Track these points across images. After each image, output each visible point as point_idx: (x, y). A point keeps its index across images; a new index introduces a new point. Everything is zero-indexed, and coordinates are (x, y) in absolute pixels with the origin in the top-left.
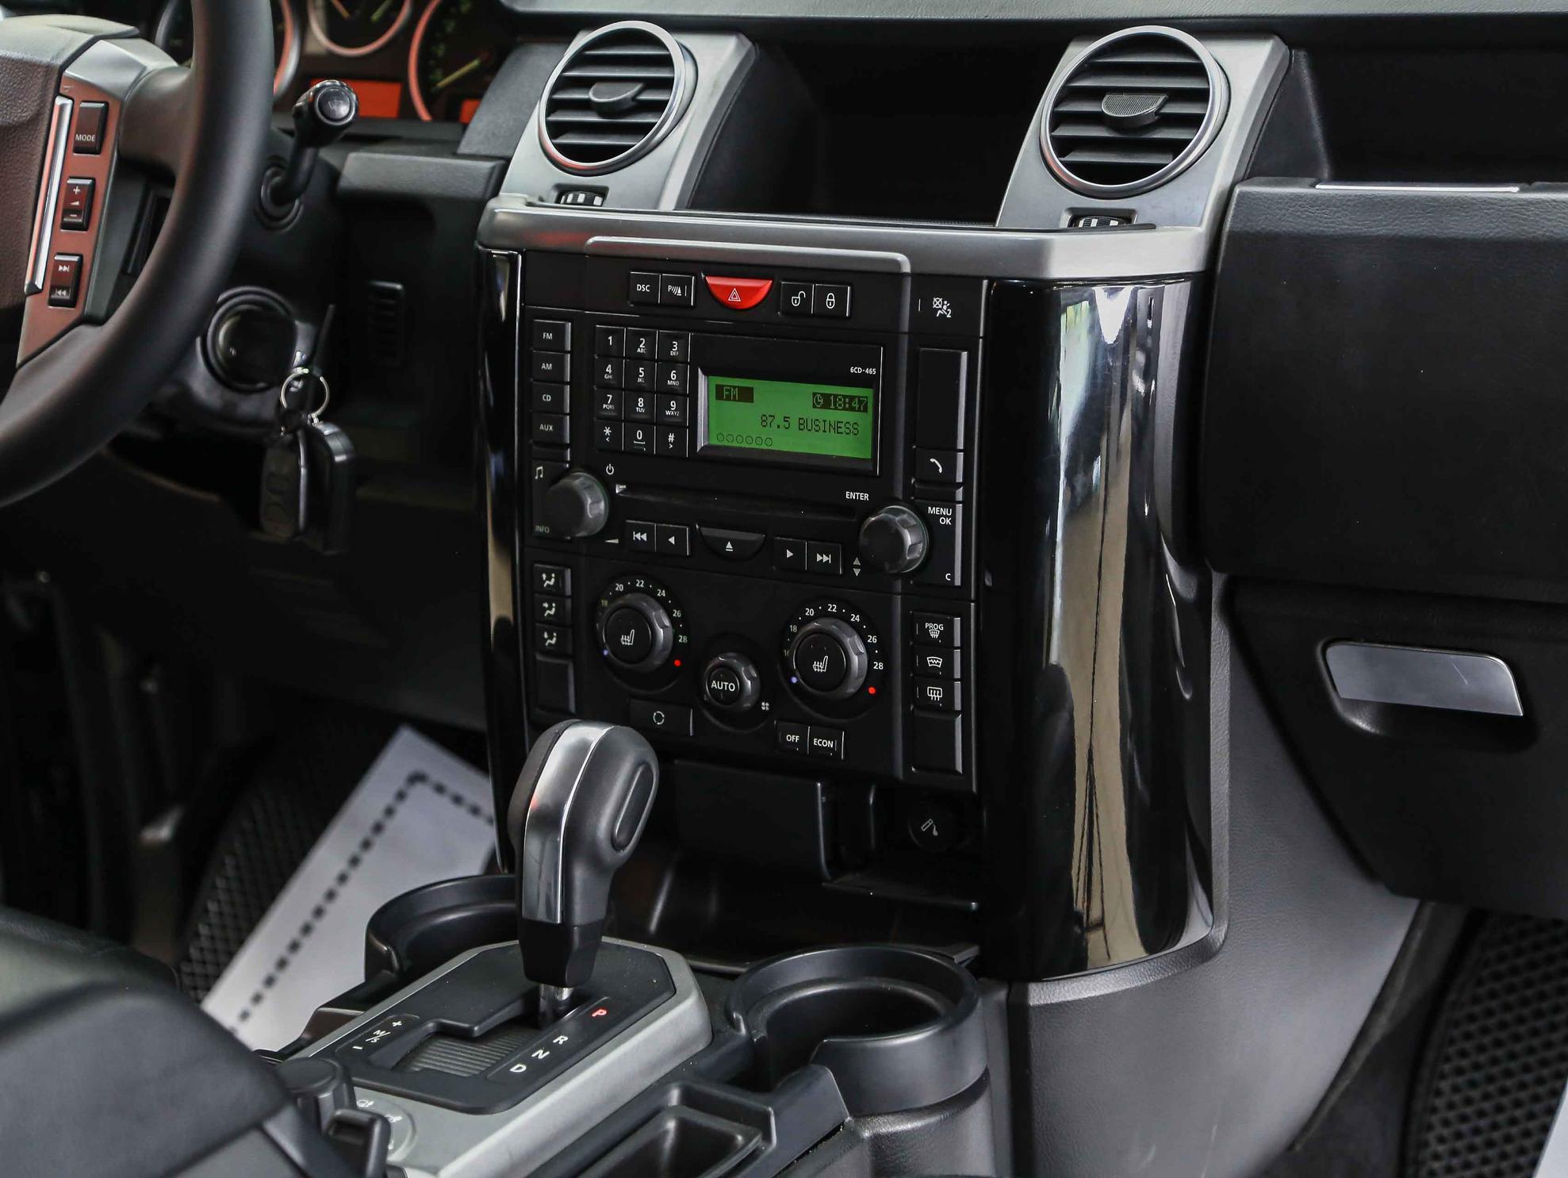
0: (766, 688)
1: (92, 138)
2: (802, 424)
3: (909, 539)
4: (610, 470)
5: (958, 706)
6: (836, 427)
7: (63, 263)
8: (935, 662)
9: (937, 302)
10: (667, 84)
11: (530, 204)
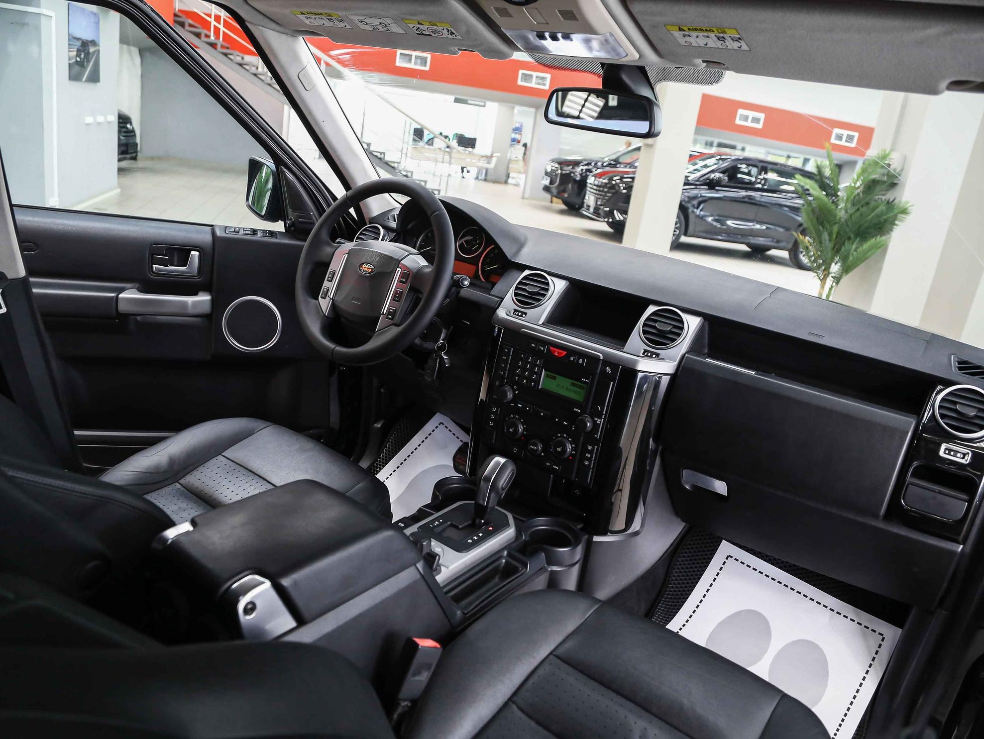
0: (543, 450)
1: (404, 280)
2: (567, 389)
3: (588, 425)
4: (515, 387)
5: (592, 467)
6: (575, 392)
7: (392, 309)
8: (588, 455)
9: (608, 368)
10: (547, 290)
11: (507, 315)
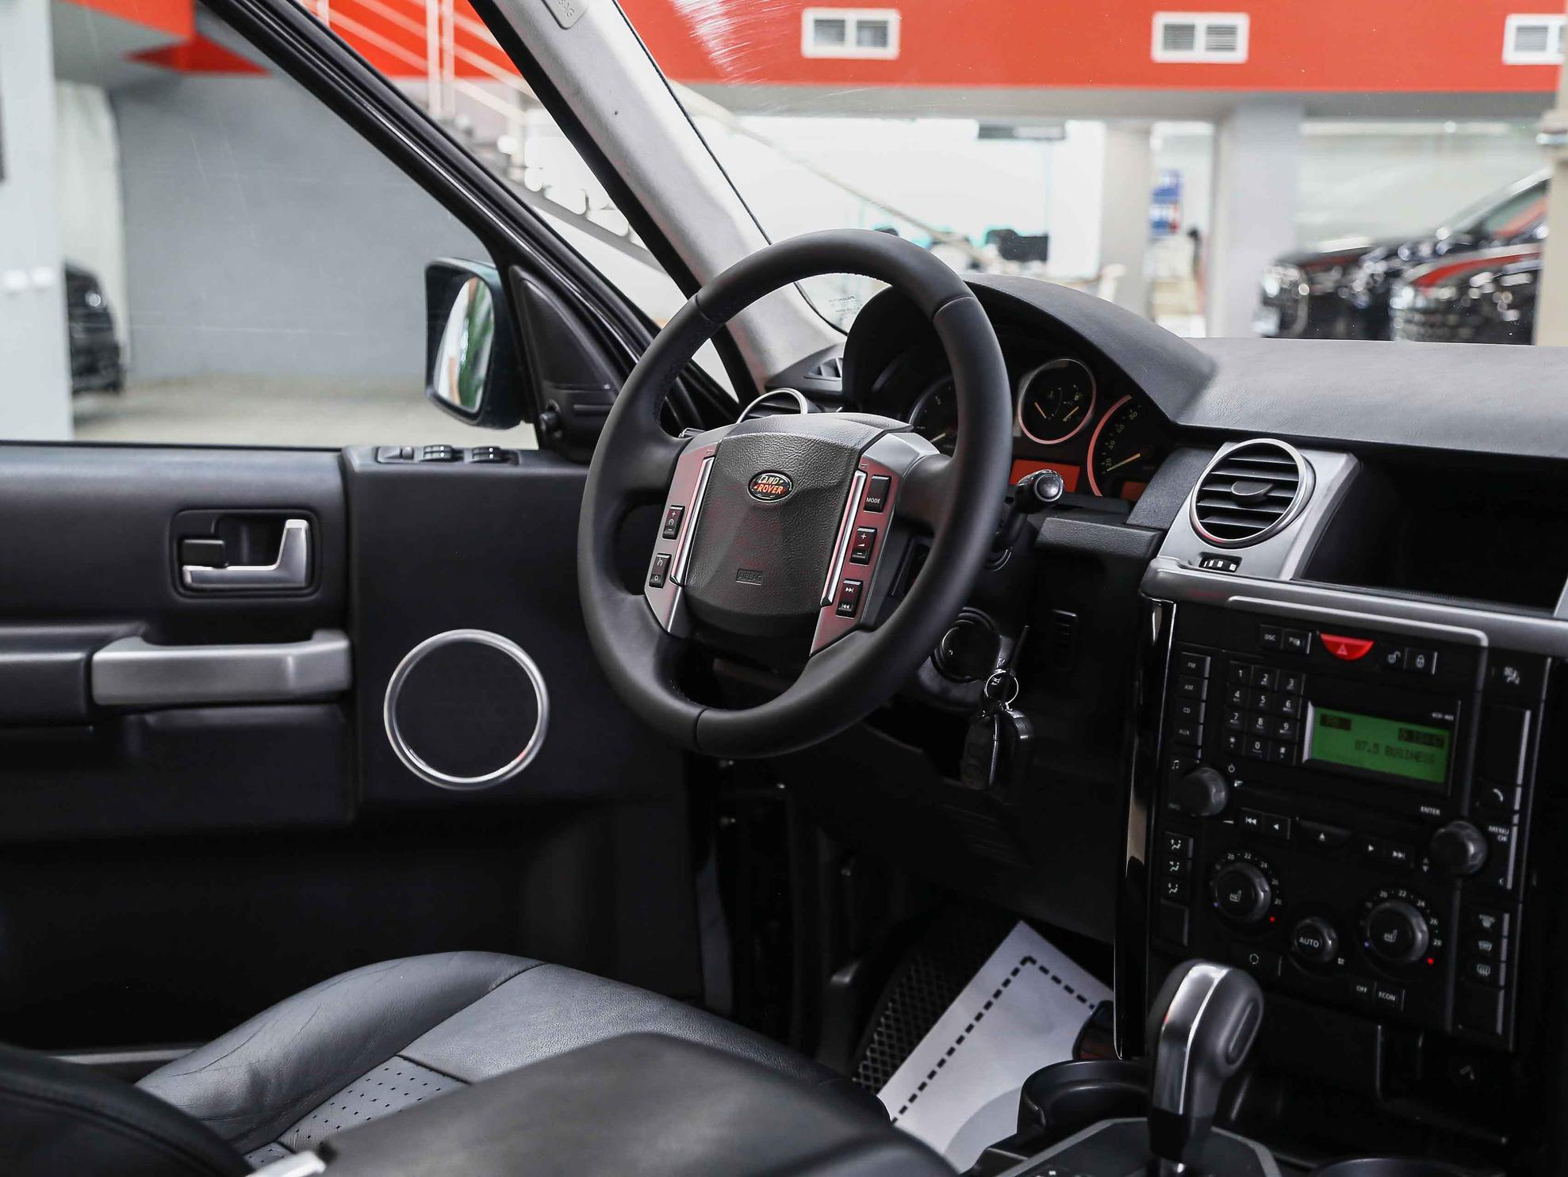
0: (1342, 948)
1: (878, 501)
2: (1389, 751)
3: (1472, 849)
4: (1231, 769)
5: (1502, 983)
6: (1417, 757)
7: (850, 586)
8: (1486, 946)
9: (1508, 671)
10: (1293, 486)
11: (1183, 567)
